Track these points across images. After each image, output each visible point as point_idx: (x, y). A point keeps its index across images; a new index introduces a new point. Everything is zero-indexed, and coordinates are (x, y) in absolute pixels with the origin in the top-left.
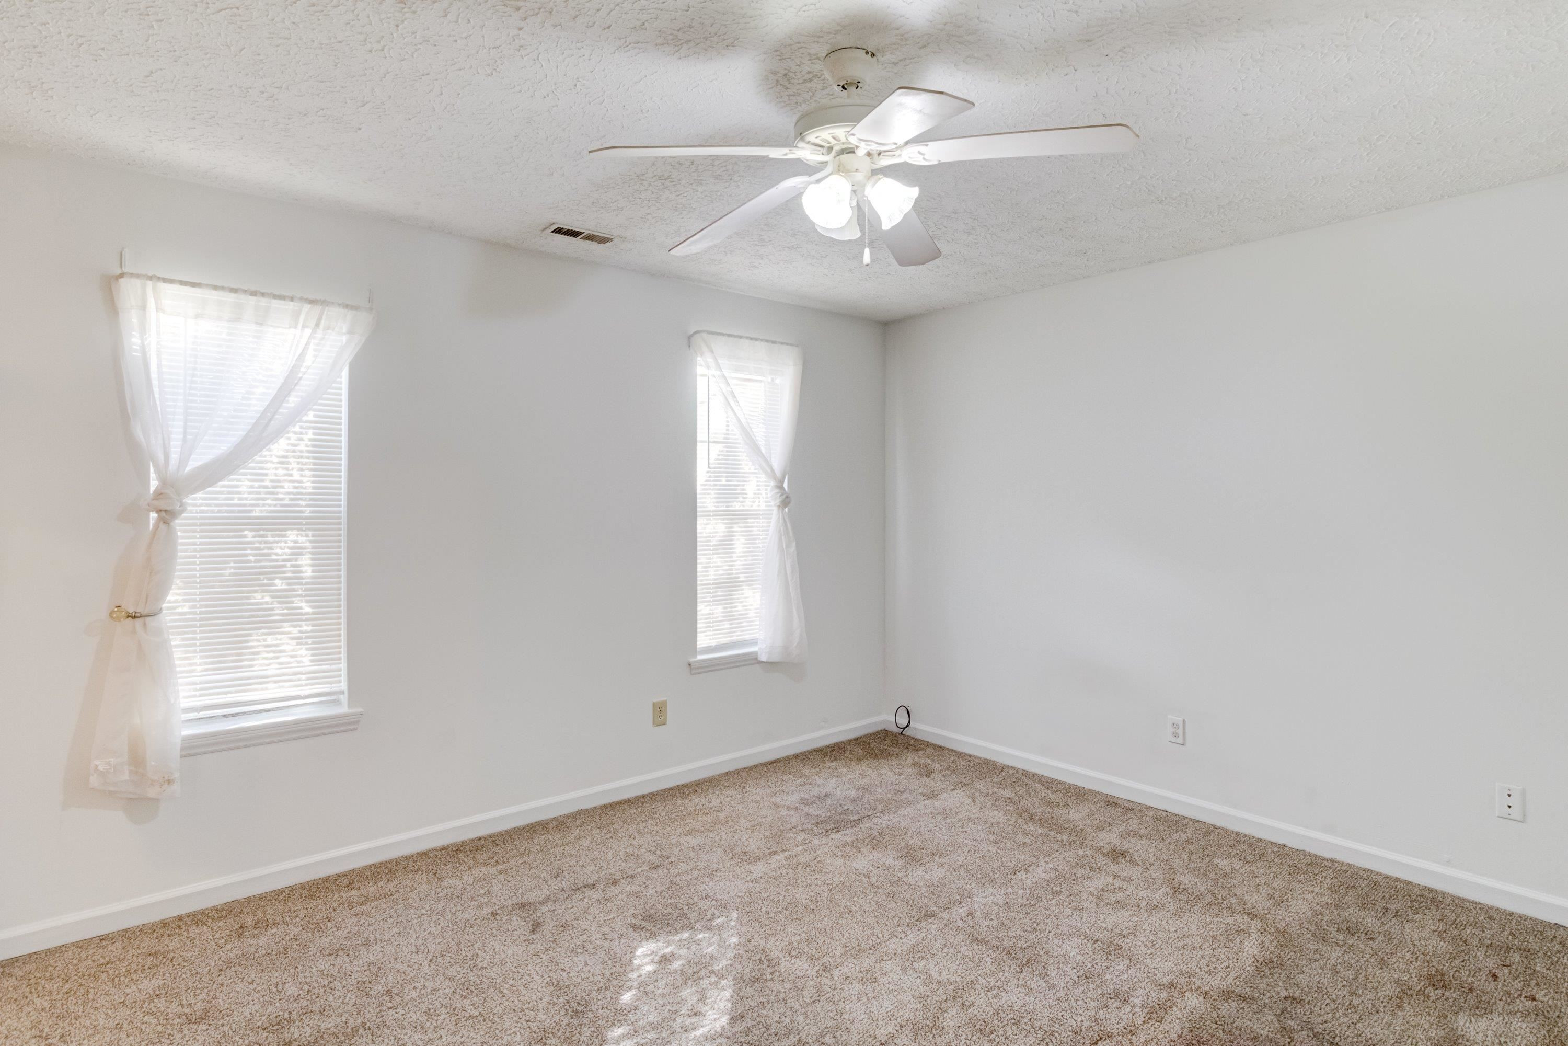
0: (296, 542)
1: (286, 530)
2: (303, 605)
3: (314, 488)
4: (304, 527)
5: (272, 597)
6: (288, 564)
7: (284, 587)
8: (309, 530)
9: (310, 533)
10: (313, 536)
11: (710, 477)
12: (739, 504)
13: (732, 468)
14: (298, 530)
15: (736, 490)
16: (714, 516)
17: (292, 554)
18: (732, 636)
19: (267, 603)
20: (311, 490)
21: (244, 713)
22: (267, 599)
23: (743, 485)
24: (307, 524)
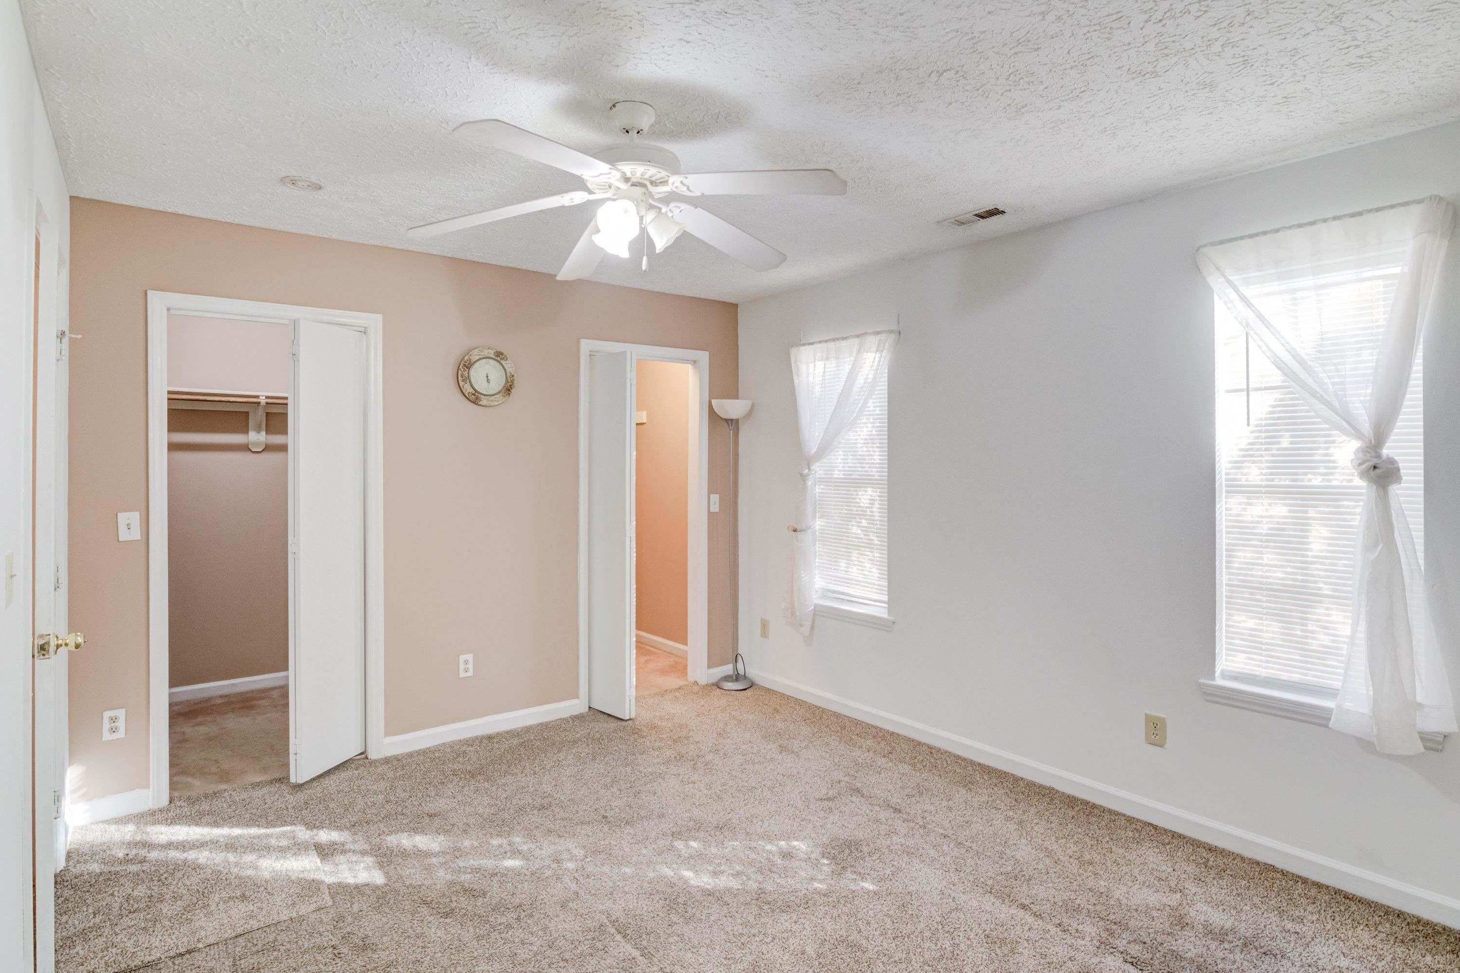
0: (871, 496)
1: (867, 487)
2: (875, 539)
3: (880, 460)
4: (875, 486)
5: (862, 530)
6: (868, 510)
7: (866, 525)
8: (879, 488)
9: (878, 490)
10: (880, 492)
11: (1257, 438)
12: (1320, 478)
13: (1302, 424)
14: (873, 488)
15: (1311, 455)
16: (1266, 493)
17: (870, 504)
18: (1306, 675)
19: (858, 534)
20: (878, 461)
21: (856, 602)
22: (859, 531)
23: (1327, 448)
24: (877, 484)
